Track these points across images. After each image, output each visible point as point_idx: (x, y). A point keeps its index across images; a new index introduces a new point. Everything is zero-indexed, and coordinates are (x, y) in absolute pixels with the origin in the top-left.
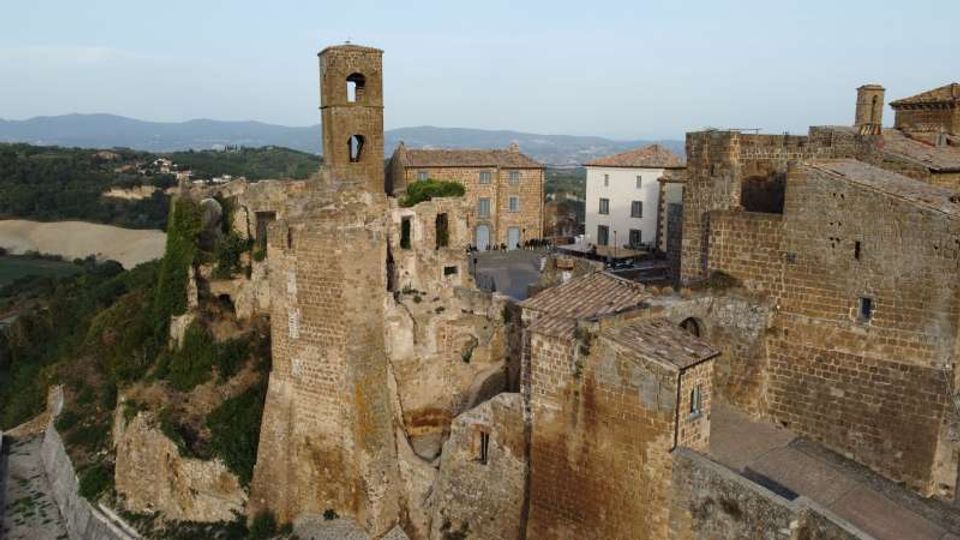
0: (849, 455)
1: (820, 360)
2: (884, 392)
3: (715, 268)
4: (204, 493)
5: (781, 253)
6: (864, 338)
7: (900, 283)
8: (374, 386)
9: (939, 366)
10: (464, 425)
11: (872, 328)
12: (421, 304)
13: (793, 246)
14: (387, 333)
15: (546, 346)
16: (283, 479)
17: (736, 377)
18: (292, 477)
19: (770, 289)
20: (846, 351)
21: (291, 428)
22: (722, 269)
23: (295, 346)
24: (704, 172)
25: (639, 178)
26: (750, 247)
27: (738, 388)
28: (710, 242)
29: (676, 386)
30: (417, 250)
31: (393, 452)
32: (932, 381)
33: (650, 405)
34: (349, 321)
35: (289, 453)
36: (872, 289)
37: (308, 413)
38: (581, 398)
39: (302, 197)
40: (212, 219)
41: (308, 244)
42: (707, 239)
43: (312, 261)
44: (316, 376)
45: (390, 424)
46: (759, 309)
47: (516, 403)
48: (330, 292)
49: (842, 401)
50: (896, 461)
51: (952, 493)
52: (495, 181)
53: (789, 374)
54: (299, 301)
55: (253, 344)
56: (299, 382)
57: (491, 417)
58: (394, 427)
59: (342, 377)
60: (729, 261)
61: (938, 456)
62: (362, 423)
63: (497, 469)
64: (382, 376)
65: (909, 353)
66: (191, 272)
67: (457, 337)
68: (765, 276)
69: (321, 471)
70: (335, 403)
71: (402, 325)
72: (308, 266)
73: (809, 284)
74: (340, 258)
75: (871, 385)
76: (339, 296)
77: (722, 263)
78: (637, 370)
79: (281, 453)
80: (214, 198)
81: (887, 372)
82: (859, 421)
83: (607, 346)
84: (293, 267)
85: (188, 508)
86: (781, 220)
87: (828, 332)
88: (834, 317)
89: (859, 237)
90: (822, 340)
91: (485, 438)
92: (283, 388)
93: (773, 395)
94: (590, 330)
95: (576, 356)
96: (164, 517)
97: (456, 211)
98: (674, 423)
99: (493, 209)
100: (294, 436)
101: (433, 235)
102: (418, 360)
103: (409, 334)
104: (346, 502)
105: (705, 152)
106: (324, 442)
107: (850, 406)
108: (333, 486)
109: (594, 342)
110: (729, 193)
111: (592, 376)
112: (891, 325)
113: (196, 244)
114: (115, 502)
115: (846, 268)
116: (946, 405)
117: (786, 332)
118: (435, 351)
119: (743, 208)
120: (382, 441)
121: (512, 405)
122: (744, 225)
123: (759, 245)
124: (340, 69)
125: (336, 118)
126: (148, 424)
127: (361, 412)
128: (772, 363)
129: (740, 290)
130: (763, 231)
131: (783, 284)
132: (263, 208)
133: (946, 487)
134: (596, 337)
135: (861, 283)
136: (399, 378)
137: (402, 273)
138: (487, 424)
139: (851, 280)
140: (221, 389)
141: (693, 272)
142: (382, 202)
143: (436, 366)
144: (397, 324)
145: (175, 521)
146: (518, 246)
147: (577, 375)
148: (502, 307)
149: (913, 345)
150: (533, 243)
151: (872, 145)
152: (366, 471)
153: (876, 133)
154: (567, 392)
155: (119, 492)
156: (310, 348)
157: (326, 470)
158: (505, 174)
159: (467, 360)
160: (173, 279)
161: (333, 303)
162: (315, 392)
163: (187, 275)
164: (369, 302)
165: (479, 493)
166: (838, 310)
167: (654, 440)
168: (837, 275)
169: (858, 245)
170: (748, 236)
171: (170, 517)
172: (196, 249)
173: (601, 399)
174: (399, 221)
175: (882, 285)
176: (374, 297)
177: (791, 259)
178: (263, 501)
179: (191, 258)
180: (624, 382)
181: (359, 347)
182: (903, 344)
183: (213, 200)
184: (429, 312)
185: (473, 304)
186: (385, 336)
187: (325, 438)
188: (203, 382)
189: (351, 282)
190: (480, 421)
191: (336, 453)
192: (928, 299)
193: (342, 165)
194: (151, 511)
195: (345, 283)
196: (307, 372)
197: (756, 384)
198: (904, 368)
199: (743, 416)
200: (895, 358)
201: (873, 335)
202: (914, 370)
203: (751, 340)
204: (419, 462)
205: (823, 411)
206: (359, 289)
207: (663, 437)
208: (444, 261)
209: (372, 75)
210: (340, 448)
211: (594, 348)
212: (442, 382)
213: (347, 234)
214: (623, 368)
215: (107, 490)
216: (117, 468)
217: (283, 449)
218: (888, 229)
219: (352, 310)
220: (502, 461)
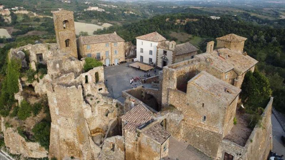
0: (200, 150)
1: (194, 128)
2: (208, 137)
3: (170, 103)
4: (35, 151)
5: (186, 103)
6: (204, 125)
7: (212, 114)
8: (82, 127)
9: (219, 133)
10: (108, 142)
11: (206, 123)
12: (93, 100)
13: (188, 101)
14: (84, 112)
15: (129, 132)
16: (58, 149)
17: (175, 131)
18: (60, 148)
19: (183, 110)
20: (200, 127)
21: (59, 137)
22: (172, 104)
23: (58, 117)
24: (168, 79)
25: (151, 44)
26: (179, 100)
27: (175, 133)
28: (169, 97)
29: (160, 147)
30: (90, 84)
31: (88, 143)
32: (218, 136)
33: (155, 150)
34: (73, 112)
35: (59, 143)
36: (206, 114)
37: (64, 133)
38: (138, 145)
39: (52, 59)
40: (22, 57)
41: (59, 91)
42: (168, 96)
43: (61, 96)
44: (65, 125)
45: (87, 136)
46: (180, 116)
47: (121, 139)
48: (67, 104)
49: (198, 138)
50: (210, 152)
51: (221, 159)
52: (110, 46)
53: (187, 130)
54: (58, 105)
55: (42, 104)
56: (60, 125)
57: (115, 141)
58: (88, 136)
59: (73, 125)
60: (173, 102)
61: (218, 152)
62: (79, 137)
63: (117, 153)
64: (84, 124)
65: (214, 129)
66: (19, 81)
67: (103, 109)
68: (182, 107)
69: (69, 147)
70: (71, 131)
71: (88, 109)
72: (60, 97)
73: (192, 111)
74: (69, 95)
75: (205, 135)
76: (70, 105)
77: (172, 102)
78: (151, 142)
79: (57, 143)
80: (22, 51)
81: (209, 133)
82: (202, 143)
83: (143, 135)
84: (55, 96)
85: (30, 154)
86: (186, 95)
87: (196, 122)
88: (198, 119)
89: (204, 103)
90: (195, 123)
91: (114, 145)
92: (55, 127)
93: (183, 135)
94: (139, 131)
95: (136, 136)
96: (23, 156)
97: (100, 71)
98: (160, 155)
99: (110, 54)
100: (60, 139)
101: (94, 78)
102: (93, 117)
103: (90, 111)
104: (77, 155)
105: (168, 73)
106: (69, 140)
107: (201, 139)
108: (73, 151)
109: (141, 134)
110: (173, 85)
111: (140, 141)
112: (210, 123)
113: (19, 71)
114: (6, 150)
115: (200, 109)
116: (220, 141)
117: (187, 121)
118: (98, 113)
119: (177, 89)
120: (85, 141)
121: (120, 139)
122: (177, 95)
123: (180, 100)
124: (60, 19)
125: (61, 35)
126: (14, 131)
127: (79, 135)
128: (183, 127)
129: (176, 110)
130: (182, 97)
131: (186, 110)
132: (38, 53)
133: (220, 158)
134: (141, 133)
135: (203, 113)
136: (88, 122)
137: (86, 90)
138: (114, 142)
139: (201, 112)
140: (35, 118)
141: (165, 101)
142: (78, 63)
143: (98, 117)
144: (87, 109)
145: (27, 157)
146: (118, 64)
147: (137, 140)
148: (116, 104)
149: (214, 128)
150: (122, 63)
151: (209, 64)
152: (82, 149)
153: (210, 61)
154: (134, 143)
155: (7, 147)
156: (62, 118)
157: (70, 147)
158: (113, 44)
159: (107, 115)
160: (13, 83)
161: (68, 107)
162: (65, 128)
163: (18, 81)
164: (78, 106)
165: (113, 158)
166: (198, 118)
167: (155, 157)
168: (198, 110)
169: (203, 104)
170: (178, 97)
171: (25, 156)
172: (19, 74)
173: (142, 147)
174: (85, 77)
175: (208, 114)
176: (80, 104)
177: (188, 104)
178: (53, 155)
179: (18, 76)
180: (148, 144)
181: (77, 118)
182: (212, 127)
183: (21, 51)
184: (95, 103)
185: (107, 101)
186: (84, 114)
187: (69, 139)
188: (29, 117)
189: (73, 102)
190: (112, 141)
191: (73, 143)
192: (218, 118)
193: (64, 49)
194: (19, 154)
195: (71, 102)
196: (62, 123)
197: (179, 133)
198: (212, 132)
199: (177, 140)
200: (211, 130)
201: (206, 124)
202: (215, 133)
203: (178, 123)
204: (96, 146)
205: (194, 139)
206: (76, 103)
207: (157, 157)
208: (98, 87)
209: (70, 20)
210: (74, 143)
211: (140, 135)
212: (100, 121)
213: (71, 90)
214: (148, 141)
215: (3, 145)
216: (5, 140)
217: (57, 142)
218: (210, 102)
219: (74, 109)
220: (118, 151)
